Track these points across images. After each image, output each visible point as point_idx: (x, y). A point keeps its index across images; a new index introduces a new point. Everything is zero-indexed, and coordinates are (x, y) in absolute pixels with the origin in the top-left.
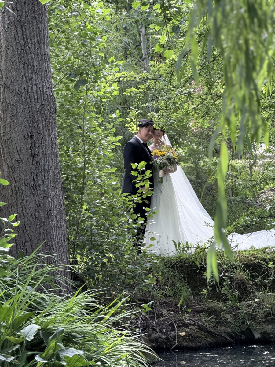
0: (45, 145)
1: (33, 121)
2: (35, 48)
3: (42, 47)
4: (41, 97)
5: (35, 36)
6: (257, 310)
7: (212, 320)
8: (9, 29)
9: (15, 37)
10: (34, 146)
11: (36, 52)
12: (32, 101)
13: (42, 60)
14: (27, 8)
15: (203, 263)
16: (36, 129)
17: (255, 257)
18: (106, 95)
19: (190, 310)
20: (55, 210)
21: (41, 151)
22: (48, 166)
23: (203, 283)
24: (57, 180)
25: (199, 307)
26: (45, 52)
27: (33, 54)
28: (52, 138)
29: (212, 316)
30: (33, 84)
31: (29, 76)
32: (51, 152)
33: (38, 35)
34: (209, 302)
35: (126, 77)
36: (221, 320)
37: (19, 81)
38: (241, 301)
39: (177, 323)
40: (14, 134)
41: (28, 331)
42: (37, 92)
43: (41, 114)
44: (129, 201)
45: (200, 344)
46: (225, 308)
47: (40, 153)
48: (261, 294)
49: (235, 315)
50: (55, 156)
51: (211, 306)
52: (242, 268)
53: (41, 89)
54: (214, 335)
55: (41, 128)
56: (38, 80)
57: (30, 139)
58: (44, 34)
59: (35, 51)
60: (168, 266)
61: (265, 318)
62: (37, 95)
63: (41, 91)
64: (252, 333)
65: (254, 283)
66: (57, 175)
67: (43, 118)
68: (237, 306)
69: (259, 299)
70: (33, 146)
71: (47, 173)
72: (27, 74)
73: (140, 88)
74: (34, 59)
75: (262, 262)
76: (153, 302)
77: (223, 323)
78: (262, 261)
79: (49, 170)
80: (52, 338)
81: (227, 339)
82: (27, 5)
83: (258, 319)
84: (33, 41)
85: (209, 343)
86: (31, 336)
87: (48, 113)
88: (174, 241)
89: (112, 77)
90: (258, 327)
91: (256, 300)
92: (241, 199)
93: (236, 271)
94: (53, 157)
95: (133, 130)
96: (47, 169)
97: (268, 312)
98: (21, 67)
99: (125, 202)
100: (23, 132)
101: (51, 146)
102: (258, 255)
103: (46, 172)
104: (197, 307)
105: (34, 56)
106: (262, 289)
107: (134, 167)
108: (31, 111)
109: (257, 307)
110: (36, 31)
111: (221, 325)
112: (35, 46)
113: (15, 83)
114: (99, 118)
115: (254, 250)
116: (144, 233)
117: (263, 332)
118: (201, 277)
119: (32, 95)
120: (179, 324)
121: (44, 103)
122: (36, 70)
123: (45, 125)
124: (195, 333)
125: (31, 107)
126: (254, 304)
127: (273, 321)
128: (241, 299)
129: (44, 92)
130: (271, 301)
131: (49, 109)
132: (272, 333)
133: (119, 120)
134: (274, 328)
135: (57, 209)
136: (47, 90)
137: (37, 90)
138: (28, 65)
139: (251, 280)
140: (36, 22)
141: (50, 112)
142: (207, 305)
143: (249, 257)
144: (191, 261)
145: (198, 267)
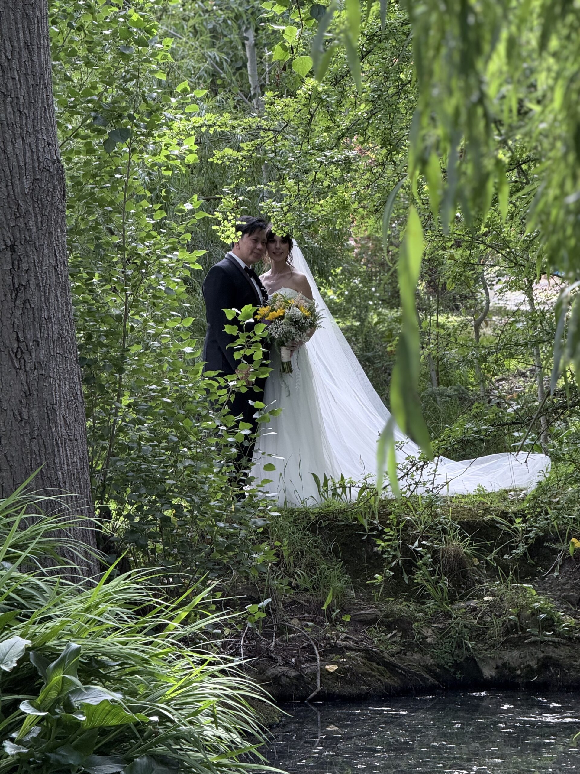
0: (42, 265)
1: (15, 215)
2: (19, 60)
3: (36, 59)
4: (33, 163)
5: (21, 35)
6: (489, 619)
7: (394, 639)
10: (19, 268)
11: (23, 69)
12: (14, 171)
13: (35, 86)
15: (375, 522)
16: (22, 232)
17: (484, 510)
18: (171, 162)
19: (347, 618)
20: (63, 404)
21: (33, 279)
22: (49, 310)
23: (376, 564)
24: (66, 341)
25: (367, 612)
26: (41, 69)
27: (16, 73)
28: (57, 252)
29: (394, 632)
30: (17, 136)
31: (7, 119)
32: (54, 281)
33: (27, 33)
34: (388, 601)
35: (215, 124)
36: (413, 639)
38: (456, 600)
39: (321, 646)
41: (5, 652)
42: (25, 154)
43: (33, 200)
44: (220, 388)
45: (369, 689)
46: (420, 614)
47: (31, 282)
48: (497, 586)
49: (440, 629)
50: (62, 289)
51: (392, 611)
52: (457, 531)
53: (33, 147)
54: (398, 671)
55: (34, 229)
56: (27, 127)
57: (10, 253)
58: (38, 30)
59: (20, 66)
60: (301, 527)
61: (506, 636)
62: (25, 160)
63: (34, 150)
64: (478, 666)
65: (483, 564)
66: (66, 330)
67: (37, 209)
68: (446, 611)
69: (493, 595)
70: (16, 268)
71: (47, 325)
72: (3, 115)
73: (243, 149)
74: (18, 82)
75: (499, 519)
76: (270, 600)
77: (417, 646)
78: (500, 517)
79: (51, 318)
80: (56, 667)
81: (425, 678)
83: (491, 637)
84: (16, 44)
85: (387, 687)
86: (12, 661)
87: (48, 198)
88: (314, 475)
89: (185, 126)
90: (490, 654)
91: (486, 599)
92: (456, 393)
93: (445, 538)
94: (59, 291)
95: (228, 237)
96: (46, 317)
97: (512, 622)
99: (212, 390)
101: (56, 269)
102: (492, 505)
103: (44, 322)
104: (363, 612)
105: (18, 75)
106: (498, 576)
107: (230, 317)
108: (12, 193)
109: (489, 613)
110: (22, 23)
111: (413, 650)
112: (20, 55)
114: (155, 211)
115: (482, 493)
116: (251, 455)
117: (500, 664)
118: (372, 549)
119: (13, 159)
120: (325, 647)
121: (39, 177)
122: (22, 106)
123: (42, 223)
124: (359, 667)
125: (13, 186)
126: (481, 606)
127: (523, 642)
128: (456, 596)
129: (40, 154)
130: (519, 601)
131: (51, 190)
132: (519, 666)
133: (198, 216)
134: (525, 657)
135: (68, 402)
136: (47, 150)
137: (25, 150)
138: (5, 95)
139: (476, 557)
140: (21, 4)
141: (53, 197)
142: (384, 609)
143: (473, 509)
144: (350, 516)
145: (364, 528)
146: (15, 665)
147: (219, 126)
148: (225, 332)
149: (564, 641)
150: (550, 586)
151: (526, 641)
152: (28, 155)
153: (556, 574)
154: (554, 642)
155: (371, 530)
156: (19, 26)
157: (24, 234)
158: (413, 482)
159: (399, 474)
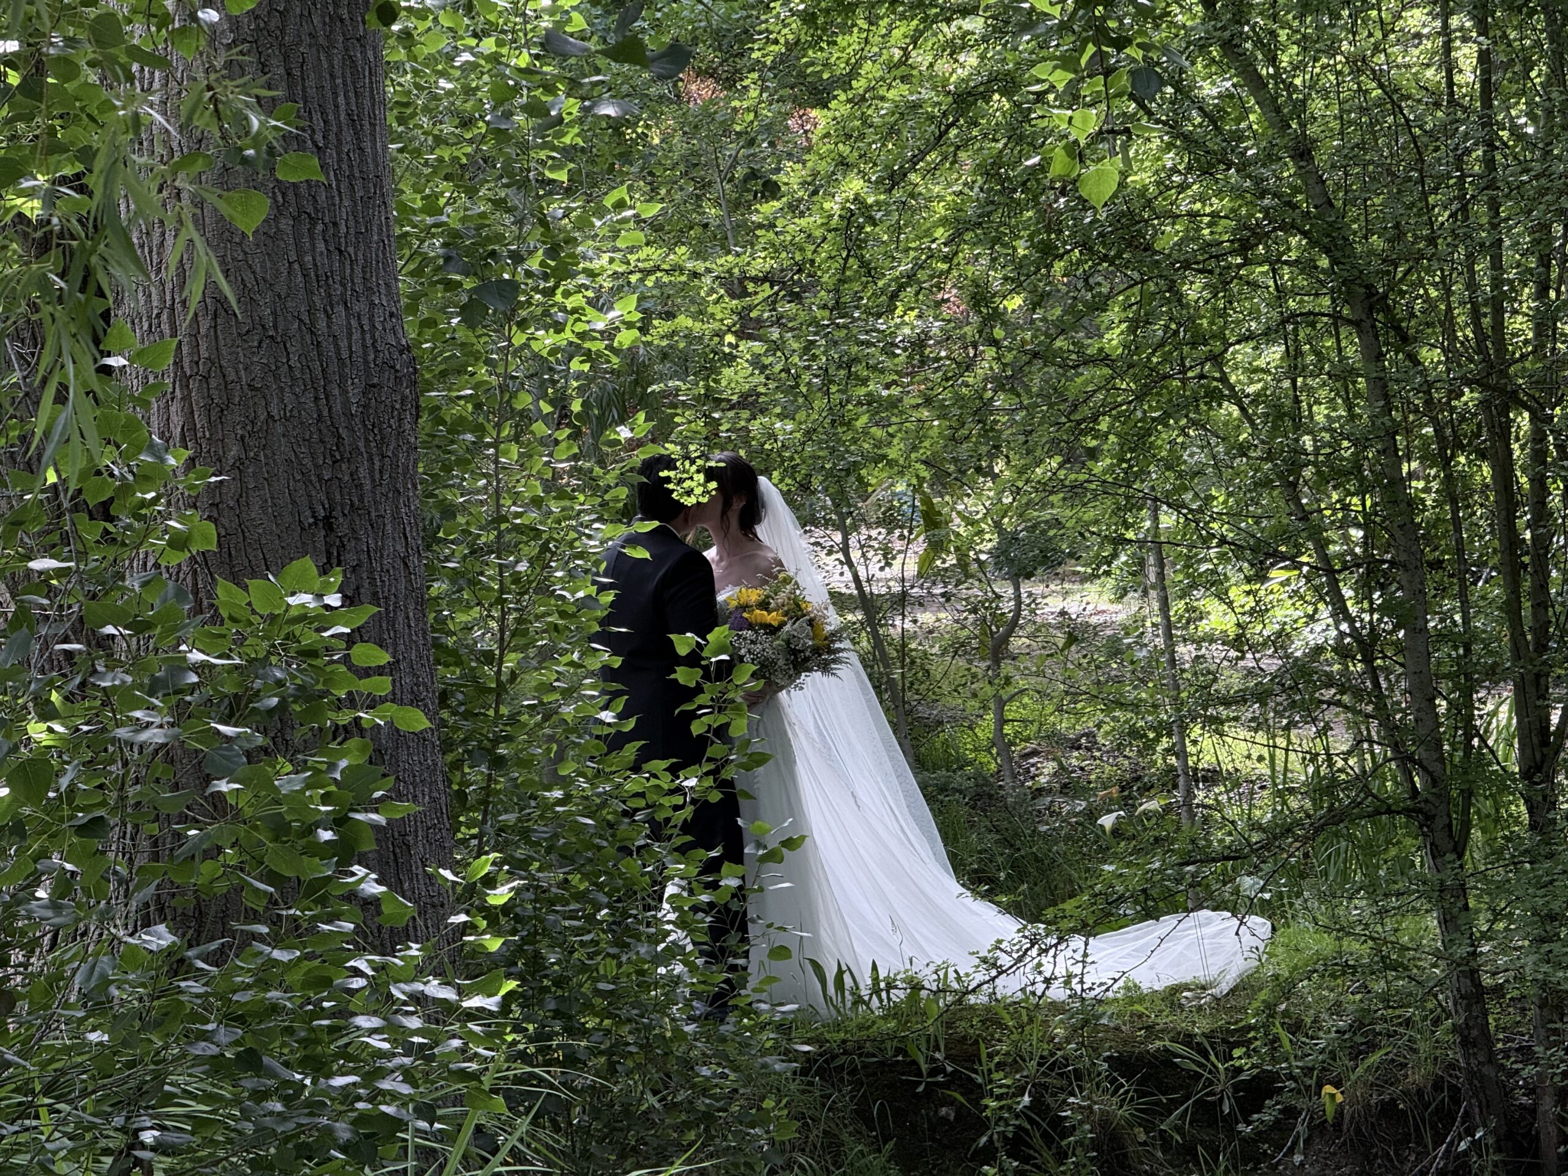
0: (382, 556)
1: (333, 456)
2: (338, 148)
3: (367, 145)
4: (365, 354)
5: (341, 100)
11: (344, 166)
12: (330, 370)
13: (367, 199)
15: (937, 1055)
16: (346, 491)
17: (1147, 1028)
18: (589, 345)
20: (420, 833)
21: (366, 585)
23: (945, 1141)
26: (376, 166)
28: (408, 529)
30: (335, 299)
31: (315, 265)
32: (402, 586)
33: (352, 95)
35: (658, 268)
37: (277, 289)
40: (255, 512)
42: (350, 334)
43: (365, 426)
47: (362, 590)
50: (416, 603)
52: (1104, 1074)
53: (365, 322)
55: (368, 486)
56: (353, 282)
57: (323, 533)
58: (371, 88)
59: (340, 160)
62: (350, 347)
63: (366, 328)
65: (1154, 1138)
66: (425, 684)
67: (373, 444)
72: (308, 258)
73: (712, 316)
74: (336, 193)
75: (1178, 1048)
78: (1180, 1043)
84: (331, 117)
87: (392, 421)
88: (814, 963)
93: (1079, 1087)
94: (412, 607)
95: (689, 493)
98: (282, 226)
100: (293, 502)
101: (405, 564)
102: (1159, 1020)
105: (337, 180)
106: (1197, 1164)
107: (683, 651)
108: (325, 413)
110: (344, 77)
112: (339, 140)
113: (257, 297)
114: (560, 442)
115: (1137, 996)
118: (936, 1112)
119: (328, 346)
121: (376, 380)
122: (343, 240)
123: (381, 472)
125: (327, 399)
129: (377, 334)
131: (398, 406)
135: (429, 828)
136: (388, 326)
137: (349, 327)
138: (311, 218)
139: (1140, 1125)
140: (341, 39)
141: (400, 420)
143: (1123, 1028)
144: (888, 1044)
145: (919, 1069)
147: (667, 272)
148: (676, 680)
152: (354, 337)
153: (1298, 1158)
155: (933, 1072)
156: (339, 81)
157: (349, 494)
158: (1039, 978)
159: (1005, 961)
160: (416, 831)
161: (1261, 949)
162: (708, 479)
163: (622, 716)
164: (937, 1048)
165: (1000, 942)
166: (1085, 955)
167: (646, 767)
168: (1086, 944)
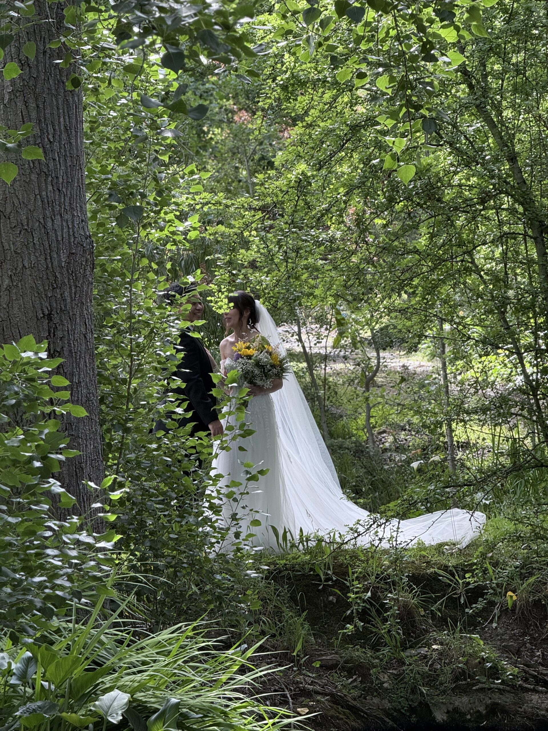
0: (74, 333)
1: (52, 286)
2: (60, 142)
3: (73, 141)
4: (69, 238)
5: (62, 119)
6: (439, 666)
7: (355, 684)
8: (13, 104)
9: (23, 119)
10: (54, 335)
11: (62, 151)
12: (53, 245)
13: (73, 166)
14: (48, 62)
15: (329, 572)
16: (58, 302)
17: (426, 563)
18: (176, 237)
19: (317, 665)
21: (67, 346)
22: (79, 375)
23: (331, 612)
24: (93, 403)
25: (328, 658)
26: (78, 151)
27: (56, 154)
28: (87, 321)
29: (354, 677)
30: (56, 213)
31: (47, 196)
32: (83, 347)
33: (67, 117)
34: (347, 648)
35: (209, 203)
36: (372, 684)
37: (29, 207)
38: (406, 649)
39: (291, 690)
40: (16, 311)
41: (108, 704)
42: (62, 229)
43: (68, 272)
46: (377, 661)
47: (65, 349)
48: (444, 635)
49: (396, 675)
50: (90, 356)
51: (352, 657)
52: (406, 583)
53: (70, 223)
54: (360, 714)
55: (69, 300)
56: (65, 205)
57: (47, 321)
58: (76, 114)
59: (60, 148)
61: (454, 682)
63: (70, 226)
64: (431, 711)
65: (428, 614)
66: (93, 393)
67: (72, 281)
68: (399, 658)
69: (441, 644)
70: (52, 335)
71: (77, 388)
72: (44, 193)
73: (235, 226)
74: (58, 163)
75: (440, 572)
76: (246, 646)
77: (376, 690)
78: (442, 570)
80: (156, 719)
81: (385, 721)
82: (47, 58)
83: (441, 684)
84: (57, 127)
86: (117, 714)
87: (81, 270)
88: (273, 527)
90: (441, 699)
93: (395, 589)
94: (87, 357)
95: (220, 308)
96: (77, 381)
97: (460, 670)
98: (32, 178)
100: (34, 307)
101: (85, 337)
103: (75, 386)
104: (324, 658)
105: (59, 157)
106: (447, 626)
107: (216, 381)
108: (50, 266)
109: (439, 661)
110: (63, 109)
111: (372, 695)
112: (60, 139)
113: (20, 210)
114: (160, 282)
115: (421, 547)
117: (450, 709)
118: (327, 598)
119: (52, 234)
120: (295, 691)
121: (74, 251)
122: (61, 185)
123: (75, 294)
124: (327, 710)
125: (51, 259)
126: (431, 654)
127: (471, 689)
128: (406, 644)
129: (75, 230)
130: (465, 649)
131: (84, 263)
132: (469, 711)
133: (200, 288)
134: (475, 703)
135: (92, 460)
136: (81, 226)
137: (62, 226)
138: (46, 175)
139: (422, 607)
140: (63, 91)
141: (85, 270)
142: (343, 655)
143: (416, 562)
144: (306, 566)
145: (320, 578)
146: (121, 718)
147: (214, 204)
148: (212, 395)
149: (508, 688)
150: (490, 636)
151: (474, 688)
152: (65, 231)
153: (494, 625)
154: (499, 689)
155: (327, 580)
156: (61, 111)
157: (60, 304)
158: (377, 538)
159: (361, 529)
160: (86, 461)
161: (481, 527)
162: (230, 302)
163: (186, 411)
164: (329, 569)
165: (359, 521)
166: (398, 528)
167: (197, 434)
168: (399, 523)
